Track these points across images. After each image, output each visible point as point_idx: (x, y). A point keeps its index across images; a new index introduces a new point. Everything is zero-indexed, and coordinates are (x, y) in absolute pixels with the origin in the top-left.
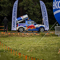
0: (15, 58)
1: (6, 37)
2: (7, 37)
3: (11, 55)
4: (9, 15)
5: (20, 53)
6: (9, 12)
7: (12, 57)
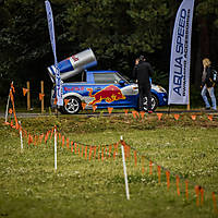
0: (184, 206)
1: (148, 129)
2: (153, 128)
3: (168, 195)
4: (160, 47)
5: (200, 188)
6: (160, 36)
7: (172, 202)
